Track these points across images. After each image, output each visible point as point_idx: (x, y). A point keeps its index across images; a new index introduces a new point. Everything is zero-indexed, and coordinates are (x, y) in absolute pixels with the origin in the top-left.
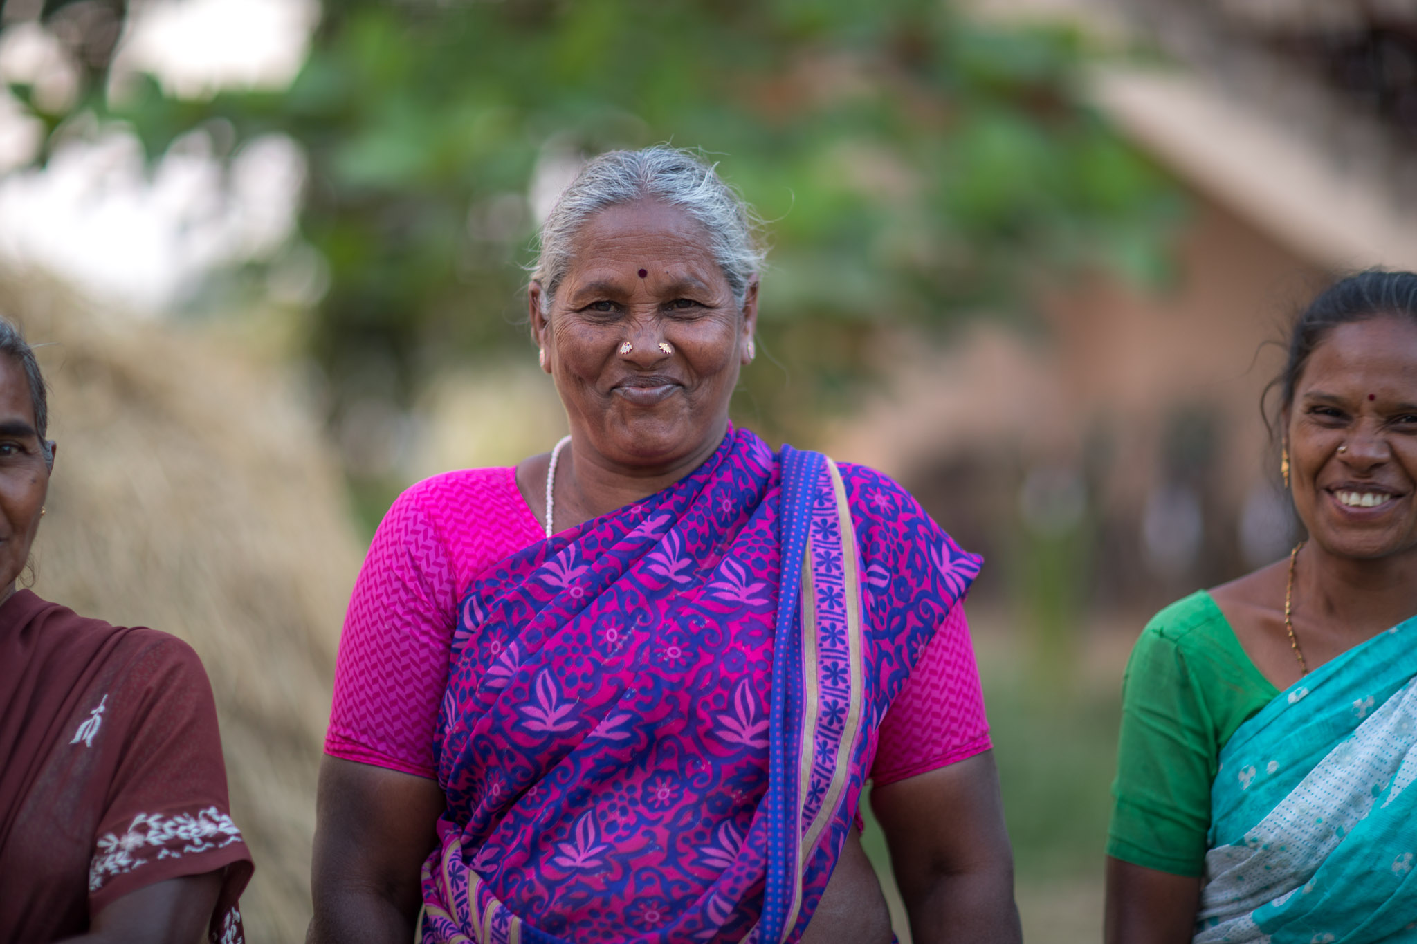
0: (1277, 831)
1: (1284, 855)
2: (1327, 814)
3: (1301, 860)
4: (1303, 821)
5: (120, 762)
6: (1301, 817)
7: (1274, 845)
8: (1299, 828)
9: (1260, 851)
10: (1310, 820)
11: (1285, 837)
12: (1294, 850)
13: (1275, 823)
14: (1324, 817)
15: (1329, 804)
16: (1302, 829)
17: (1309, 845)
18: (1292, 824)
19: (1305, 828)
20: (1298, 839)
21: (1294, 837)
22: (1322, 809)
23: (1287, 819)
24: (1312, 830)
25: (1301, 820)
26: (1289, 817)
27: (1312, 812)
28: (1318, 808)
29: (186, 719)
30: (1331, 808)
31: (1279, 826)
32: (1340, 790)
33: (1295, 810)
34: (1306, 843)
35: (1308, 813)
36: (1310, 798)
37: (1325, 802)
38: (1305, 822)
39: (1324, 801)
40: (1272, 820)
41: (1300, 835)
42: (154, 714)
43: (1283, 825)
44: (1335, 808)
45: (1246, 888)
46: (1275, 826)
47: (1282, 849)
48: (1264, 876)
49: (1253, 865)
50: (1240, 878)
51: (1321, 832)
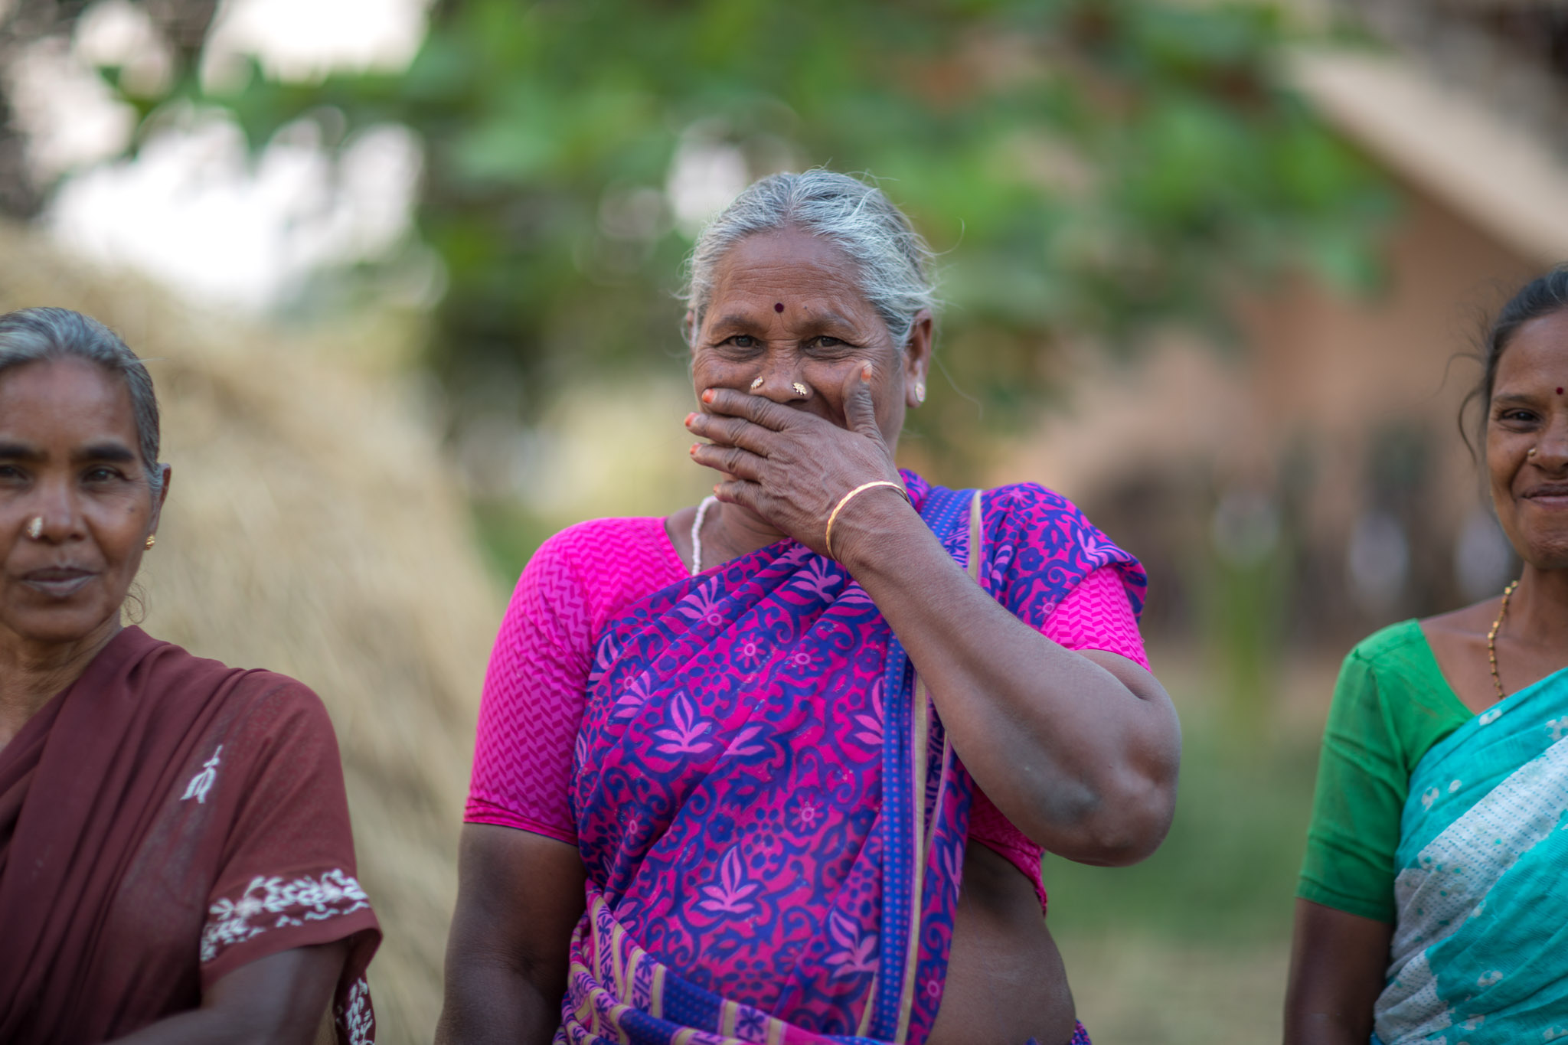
0: (1452, 850)
1: (1459, 878)
2: (1507, 834)
3: (1478, 885)
4: (1480, 841)
5: (235, 820)
6: (1478, 837)
7: (1448, 866)
8: (1476, 848)
9: (1433, 872)
10: (1488, 840)
11: (1460, 857)
12: (1470, 873)
13: (1450, 842)
14: (1504, 838)
15: (1510, 824)
16: (1479, 849)
17: (1487, 868)
18: (1468, 844)
19: (1483, 848)
20: (1474, 860)
21: (1470, 857)
22: (1502, 829)
23: (1464, 837)
24: (1489, 851)
25: (1478, 839)
26: (1466, 836)
27: (1490, 831)
28: (1497, 827)
29: (308, 773)
30: (1512, 829)
31: (1454, 844)
32: (1523, 810)
33: (1472, 829)
34: (1482, 865)
35: (1486, 832)
36: (1489, 817)
37: (1506, 822)
38: (1483, 842)
39: (1504, 820)
40: (1446, 838)
41: (1476, 856)
42: (273, 768)
43: (1458, 844)
44: (1516, 828)
45: (1426, 923)
46: (1450, 844)
47: (1457, 871)
48: (1440, 904)
49: (1429, 891)
50: (1419, 912)
51: (1501, 855)
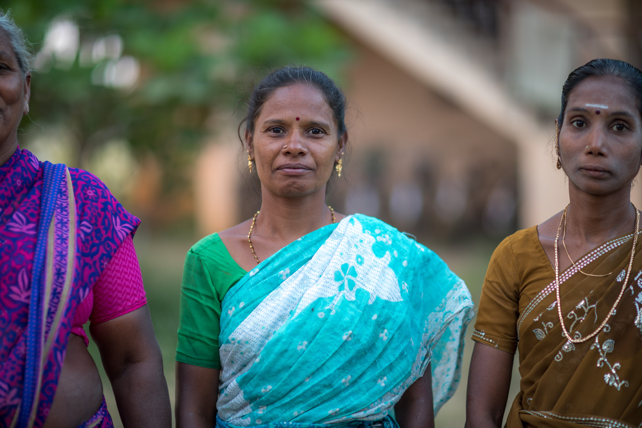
0: (243, 333)
1: (248, 346)
2: (267, 324)
3: (257, 348)
4: (256, 328)
6: (255, 326)
7: (243, 341)
8: (254, 332)
9: (236, 345)
10: (259, 327)
11: (247, 336)
12: (252, 343)
14: (266, 326)
16: (256, 332)
17: (260, 340)
18: (250, 330)
20: (254, 337)
22: (265, 322)
24: (260, 332)
26: (249, 326)
27: (259, 324)
28: (262, 321)
30: (269, 321)
31: (244, 331)
32: (273, 312)
33: (251, 323)
34: (258, 339)
36: (258, 317)
37: (266, 318)
40: (240, 329)
41: (254, 335)
43: (246, 331)
44: (271, 321)
45: (236, 367)
46: (242, 331)
47: (247, 343)
48: (241, 358)
49: (235, 353)
50: (232, 362)
51: (265, 334)
